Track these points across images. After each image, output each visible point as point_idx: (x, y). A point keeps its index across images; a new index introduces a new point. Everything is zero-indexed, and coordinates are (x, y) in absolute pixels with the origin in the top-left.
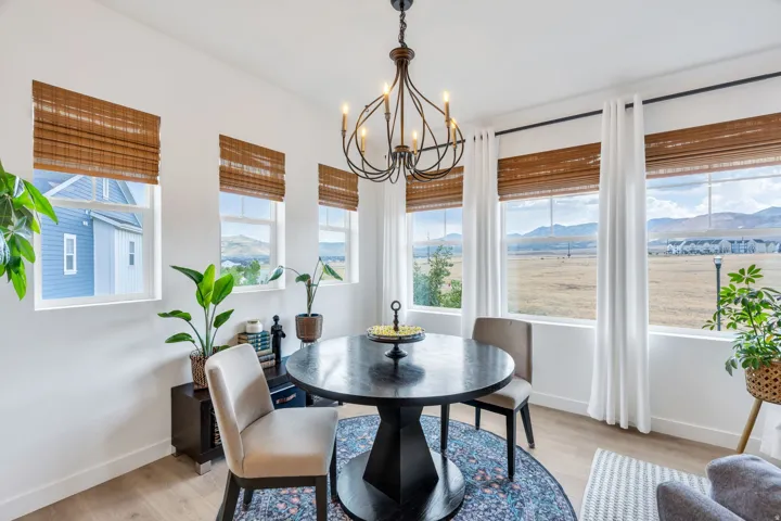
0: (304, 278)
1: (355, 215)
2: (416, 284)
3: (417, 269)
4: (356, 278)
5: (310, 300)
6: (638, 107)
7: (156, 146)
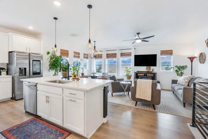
0: (82, 68)
1: (88, 60)
2: (96, 69)
3: (96, 68)
4: (88, 69)
5: (83, 71)
6: (120, 50)
7: (68, 54)
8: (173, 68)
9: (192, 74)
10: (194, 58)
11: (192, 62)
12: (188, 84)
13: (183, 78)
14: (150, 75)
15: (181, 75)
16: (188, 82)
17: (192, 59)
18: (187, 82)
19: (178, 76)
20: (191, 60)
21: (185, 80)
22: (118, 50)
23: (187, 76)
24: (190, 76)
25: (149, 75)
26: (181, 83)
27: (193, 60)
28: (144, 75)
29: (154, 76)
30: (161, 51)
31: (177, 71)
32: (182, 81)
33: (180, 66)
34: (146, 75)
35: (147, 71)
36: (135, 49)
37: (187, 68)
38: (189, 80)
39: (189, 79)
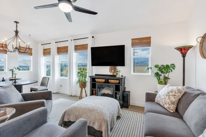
0: (11, 70)
4: (32, 70)
6: (73, 41)
8: (151, 68)
9: (184, 85)
10: (188, 50)
11: (184, 56)
12: (175, 106)
13: (166, 92)
14: (114, 81)
15: (164, 82)
16: (176, 103)
17: (184, 50)
18: (173, 103)
19: (159, 83)
20: (182, 53)
21: (169, 96)
22: (70, 41)
23: (175, 88)
24: (180, 87)
25: (112, 81)
26: (161, 103)
27: (186, 53)
28: (105, 82)
29: (119, 83)
30: (132, 39)
31: (157, 74)
32: (163, 97)
33: (163, 65)
34: (108, 82)
35: (112, 74)
36: (93, 37)
37: (174, 69)
38: (177, 99)
39: (179, 95)
